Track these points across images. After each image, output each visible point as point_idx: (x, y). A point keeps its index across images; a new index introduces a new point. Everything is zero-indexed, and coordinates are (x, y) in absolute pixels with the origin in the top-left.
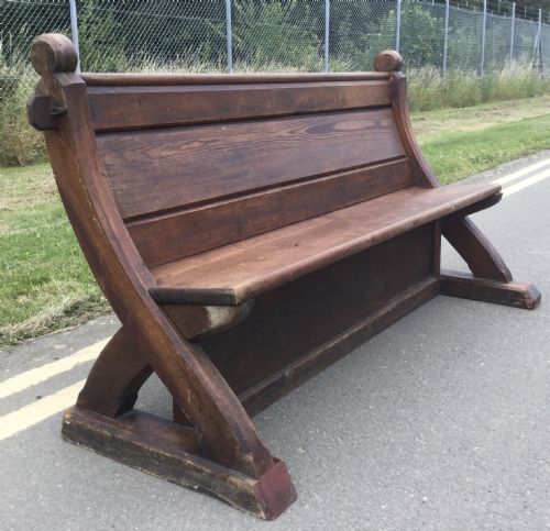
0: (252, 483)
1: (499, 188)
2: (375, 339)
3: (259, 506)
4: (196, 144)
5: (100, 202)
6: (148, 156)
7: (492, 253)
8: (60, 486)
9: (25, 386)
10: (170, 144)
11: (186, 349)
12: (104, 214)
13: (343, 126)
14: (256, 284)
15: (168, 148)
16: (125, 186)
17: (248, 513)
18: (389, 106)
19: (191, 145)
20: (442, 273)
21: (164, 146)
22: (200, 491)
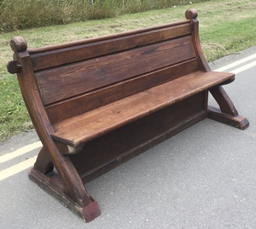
0: (81, 209)
1: (234, 75)
2: (166, 141)
3: (83, 217)
4: (83, 69)
5: (34, 101)
6: (59, 77)
7: (229, 103)
8: (22, 199)
9: (24, 152)
10: (70, 71)
11: (62, 159)
12: (36, 105)
13: (162, 49)
14: (85, 139)
15: (69, 73)
16: (47, 91)
17: (80, 219)
18: (190, 34)
19: (80, 70)
20: (208, 109)
21: (67, 72)
22: (67, 207)
